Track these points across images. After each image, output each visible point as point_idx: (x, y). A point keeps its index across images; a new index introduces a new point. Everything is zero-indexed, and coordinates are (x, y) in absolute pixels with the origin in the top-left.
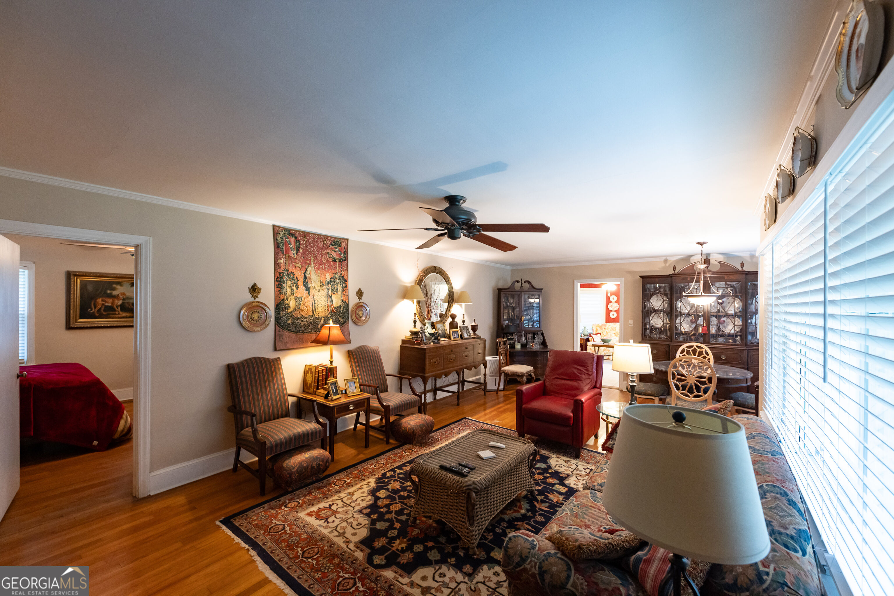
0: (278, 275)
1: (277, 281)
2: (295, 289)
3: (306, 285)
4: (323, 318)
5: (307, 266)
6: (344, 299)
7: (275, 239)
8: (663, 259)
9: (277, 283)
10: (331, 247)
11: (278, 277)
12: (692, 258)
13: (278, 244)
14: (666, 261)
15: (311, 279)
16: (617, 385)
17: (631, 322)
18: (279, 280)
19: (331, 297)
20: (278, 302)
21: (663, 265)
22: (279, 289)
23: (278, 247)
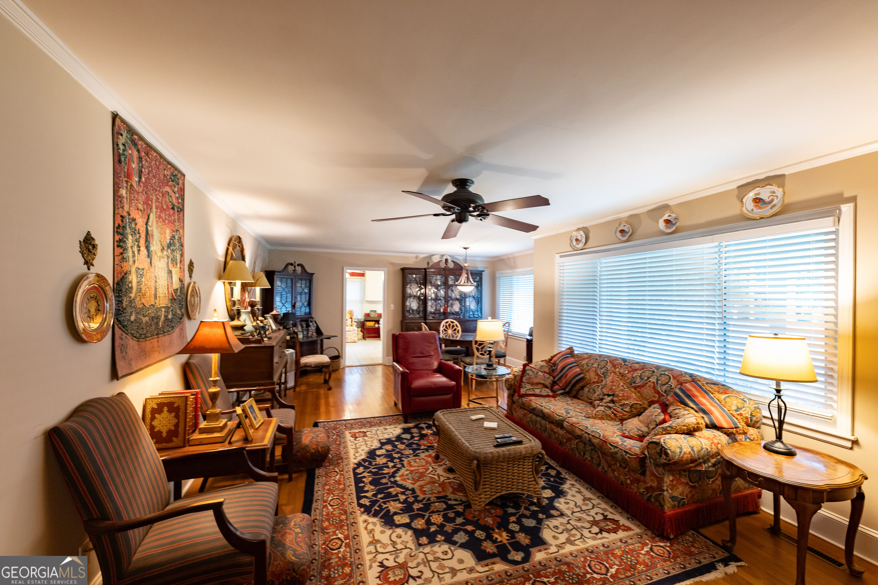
0: (119, 221)
1: (119, 233)
2: (136, 253)
3: (147, 248)
4: (163, 310)
5: (149, 212)
6: (181, 278)
7: (115, 145)
8: (415, 255)
9: (117, 238)
10: (170, 183)
11: (119, 226)
12: (434, 257)
13: (120, 155)
14: (417, 257)
15: (152, 235)
16: (380, 362)
17: (392, 306)
18: (121, 231)
19: (171, 271)
20: (120, 277)
21: (414, 260)
22: (121, 250)
23: (120, 162)
